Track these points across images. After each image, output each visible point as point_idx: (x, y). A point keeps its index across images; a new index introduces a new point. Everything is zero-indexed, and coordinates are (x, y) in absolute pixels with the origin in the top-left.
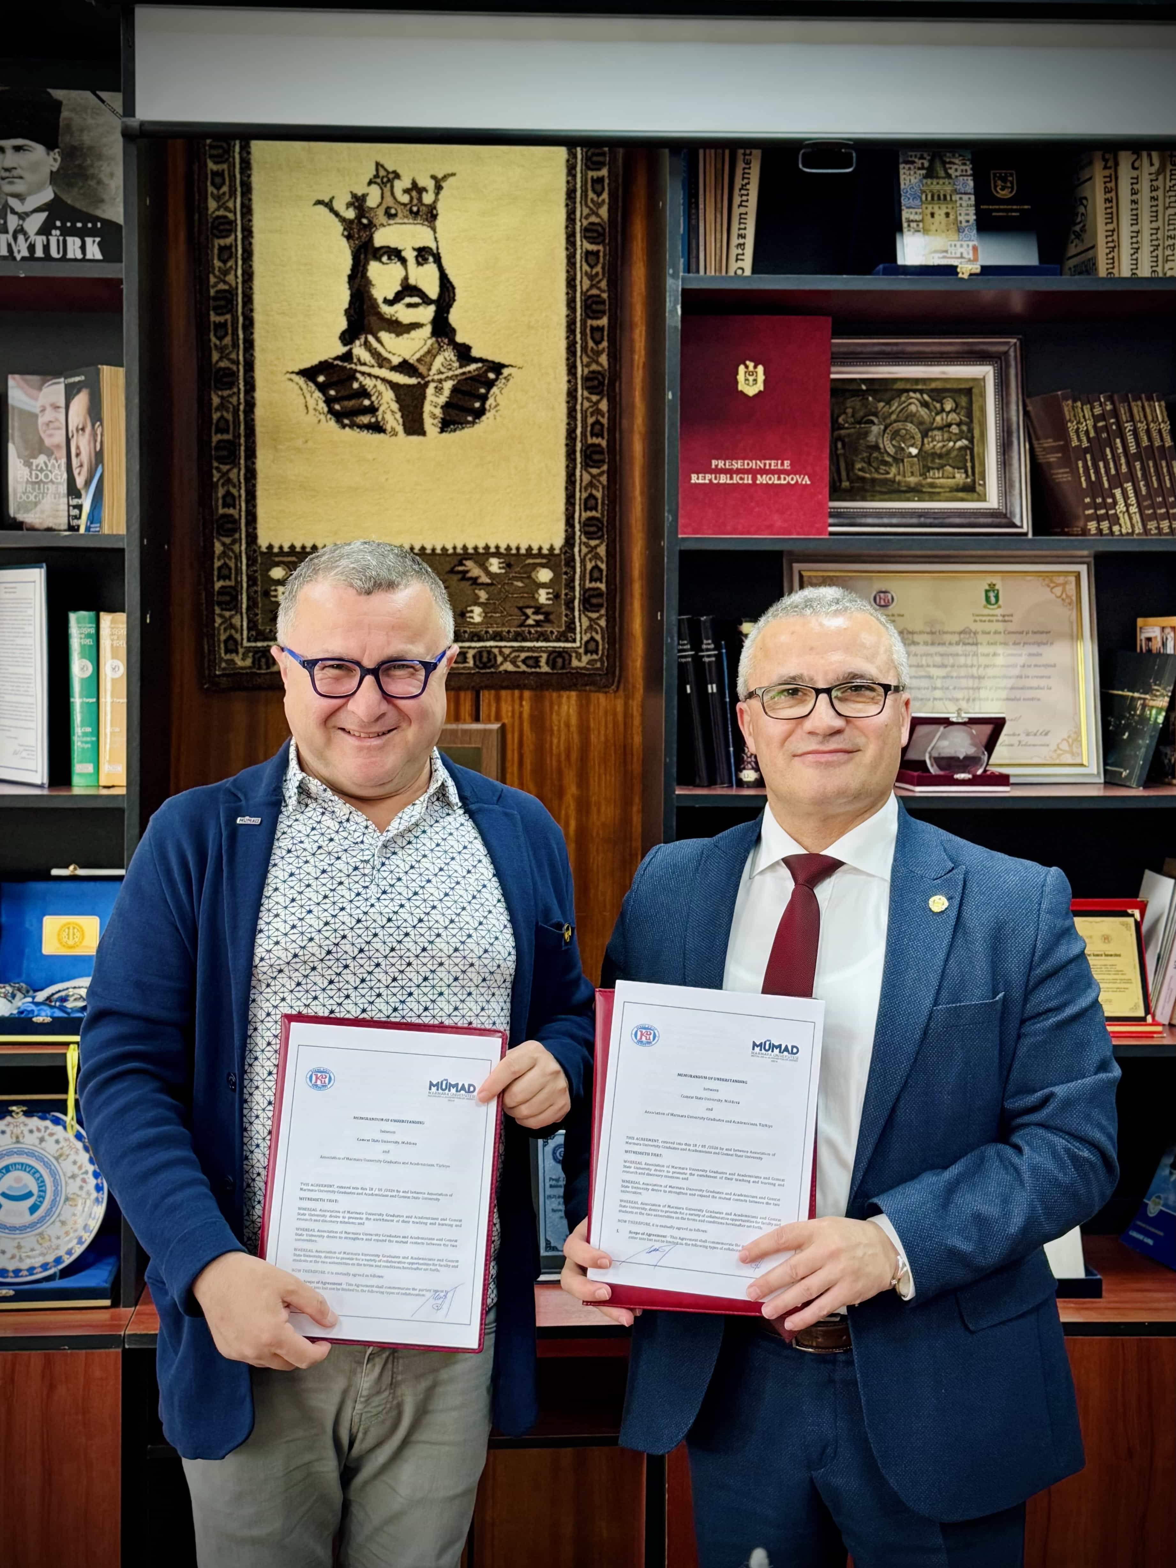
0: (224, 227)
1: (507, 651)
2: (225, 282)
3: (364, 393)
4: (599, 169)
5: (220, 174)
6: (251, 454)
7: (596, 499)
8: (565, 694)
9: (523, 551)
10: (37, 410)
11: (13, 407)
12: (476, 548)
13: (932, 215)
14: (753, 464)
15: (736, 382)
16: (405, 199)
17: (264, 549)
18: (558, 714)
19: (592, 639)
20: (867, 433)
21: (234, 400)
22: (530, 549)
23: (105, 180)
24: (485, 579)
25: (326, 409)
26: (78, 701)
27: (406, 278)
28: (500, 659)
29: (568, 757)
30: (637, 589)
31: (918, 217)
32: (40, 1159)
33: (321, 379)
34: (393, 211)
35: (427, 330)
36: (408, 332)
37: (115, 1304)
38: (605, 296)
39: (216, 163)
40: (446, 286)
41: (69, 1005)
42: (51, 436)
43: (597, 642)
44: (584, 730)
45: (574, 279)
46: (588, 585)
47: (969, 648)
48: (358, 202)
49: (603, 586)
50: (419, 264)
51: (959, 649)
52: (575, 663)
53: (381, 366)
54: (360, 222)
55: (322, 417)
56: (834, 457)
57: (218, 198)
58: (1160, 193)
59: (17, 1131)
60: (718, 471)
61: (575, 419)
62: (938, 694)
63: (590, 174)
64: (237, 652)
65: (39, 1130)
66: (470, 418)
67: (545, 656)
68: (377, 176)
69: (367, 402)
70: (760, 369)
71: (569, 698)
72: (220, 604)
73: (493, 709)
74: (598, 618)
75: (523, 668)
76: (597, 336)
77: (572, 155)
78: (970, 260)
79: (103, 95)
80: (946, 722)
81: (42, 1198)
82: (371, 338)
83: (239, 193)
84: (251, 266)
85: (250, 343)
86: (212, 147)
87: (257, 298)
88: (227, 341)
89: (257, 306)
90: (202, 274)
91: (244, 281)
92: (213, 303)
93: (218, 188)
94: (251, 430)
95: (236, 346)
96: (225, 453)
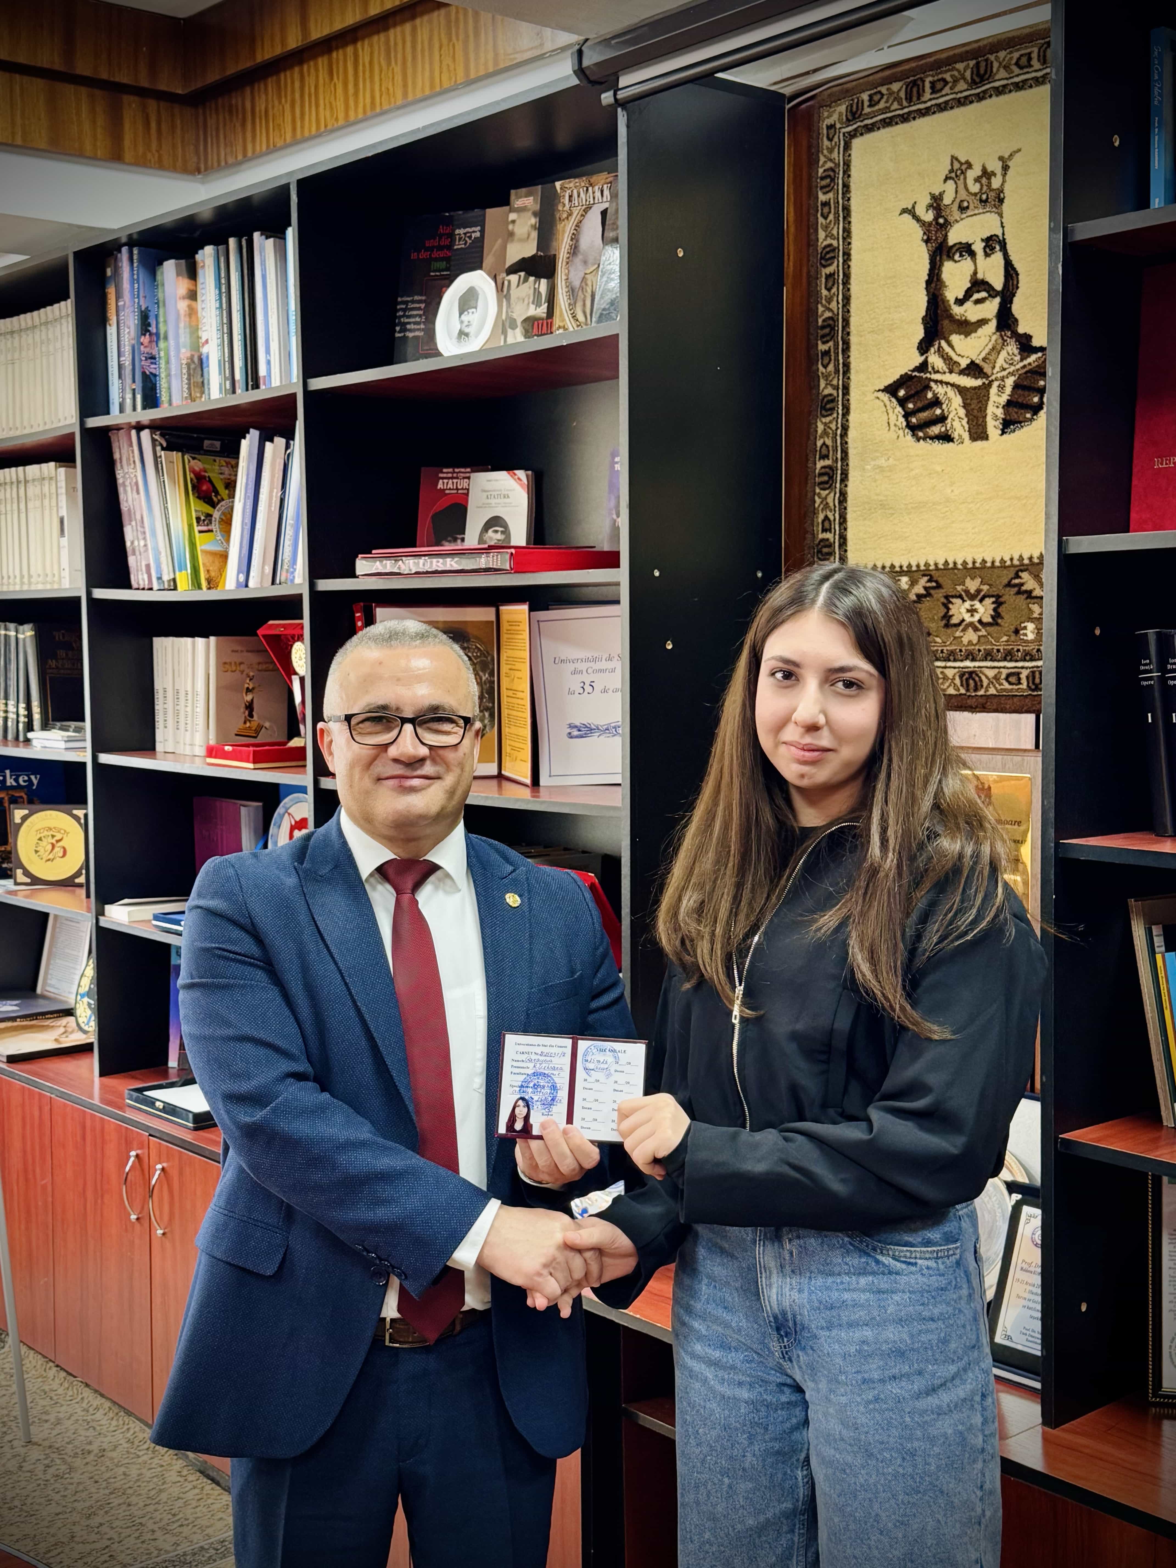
0: (831, 255)
2: (830, 310)
5: (828, 203)
6: (845, 477)
12: (1031, 558)
21: (833, 426)
24: (1038, 592)
25: (905, 424)
27: (975, 273)
33: (902, 393)
34: (965, 204)
36: (976, 331)
39: (824, 193)
40: (1011, 273)
50: (987, 255)
53: (951, 372)
54: (937, 223)
55: (901, 432)
57: (825, 228)
66: (1028, 416)
68: (951, 171)
69: (938, 412)
83: (841, 219)
84: (849, 290)
85: (847, 366)
86: (822, 178)
87: (853, 321)
88: (831, 367)
89: (853, 328)
90: (813, 306)
91: (844, 306)
92: (821, 333)
93: (826, 218)
94: (845, 452)
95: (837, 371)
96: (826, 478)
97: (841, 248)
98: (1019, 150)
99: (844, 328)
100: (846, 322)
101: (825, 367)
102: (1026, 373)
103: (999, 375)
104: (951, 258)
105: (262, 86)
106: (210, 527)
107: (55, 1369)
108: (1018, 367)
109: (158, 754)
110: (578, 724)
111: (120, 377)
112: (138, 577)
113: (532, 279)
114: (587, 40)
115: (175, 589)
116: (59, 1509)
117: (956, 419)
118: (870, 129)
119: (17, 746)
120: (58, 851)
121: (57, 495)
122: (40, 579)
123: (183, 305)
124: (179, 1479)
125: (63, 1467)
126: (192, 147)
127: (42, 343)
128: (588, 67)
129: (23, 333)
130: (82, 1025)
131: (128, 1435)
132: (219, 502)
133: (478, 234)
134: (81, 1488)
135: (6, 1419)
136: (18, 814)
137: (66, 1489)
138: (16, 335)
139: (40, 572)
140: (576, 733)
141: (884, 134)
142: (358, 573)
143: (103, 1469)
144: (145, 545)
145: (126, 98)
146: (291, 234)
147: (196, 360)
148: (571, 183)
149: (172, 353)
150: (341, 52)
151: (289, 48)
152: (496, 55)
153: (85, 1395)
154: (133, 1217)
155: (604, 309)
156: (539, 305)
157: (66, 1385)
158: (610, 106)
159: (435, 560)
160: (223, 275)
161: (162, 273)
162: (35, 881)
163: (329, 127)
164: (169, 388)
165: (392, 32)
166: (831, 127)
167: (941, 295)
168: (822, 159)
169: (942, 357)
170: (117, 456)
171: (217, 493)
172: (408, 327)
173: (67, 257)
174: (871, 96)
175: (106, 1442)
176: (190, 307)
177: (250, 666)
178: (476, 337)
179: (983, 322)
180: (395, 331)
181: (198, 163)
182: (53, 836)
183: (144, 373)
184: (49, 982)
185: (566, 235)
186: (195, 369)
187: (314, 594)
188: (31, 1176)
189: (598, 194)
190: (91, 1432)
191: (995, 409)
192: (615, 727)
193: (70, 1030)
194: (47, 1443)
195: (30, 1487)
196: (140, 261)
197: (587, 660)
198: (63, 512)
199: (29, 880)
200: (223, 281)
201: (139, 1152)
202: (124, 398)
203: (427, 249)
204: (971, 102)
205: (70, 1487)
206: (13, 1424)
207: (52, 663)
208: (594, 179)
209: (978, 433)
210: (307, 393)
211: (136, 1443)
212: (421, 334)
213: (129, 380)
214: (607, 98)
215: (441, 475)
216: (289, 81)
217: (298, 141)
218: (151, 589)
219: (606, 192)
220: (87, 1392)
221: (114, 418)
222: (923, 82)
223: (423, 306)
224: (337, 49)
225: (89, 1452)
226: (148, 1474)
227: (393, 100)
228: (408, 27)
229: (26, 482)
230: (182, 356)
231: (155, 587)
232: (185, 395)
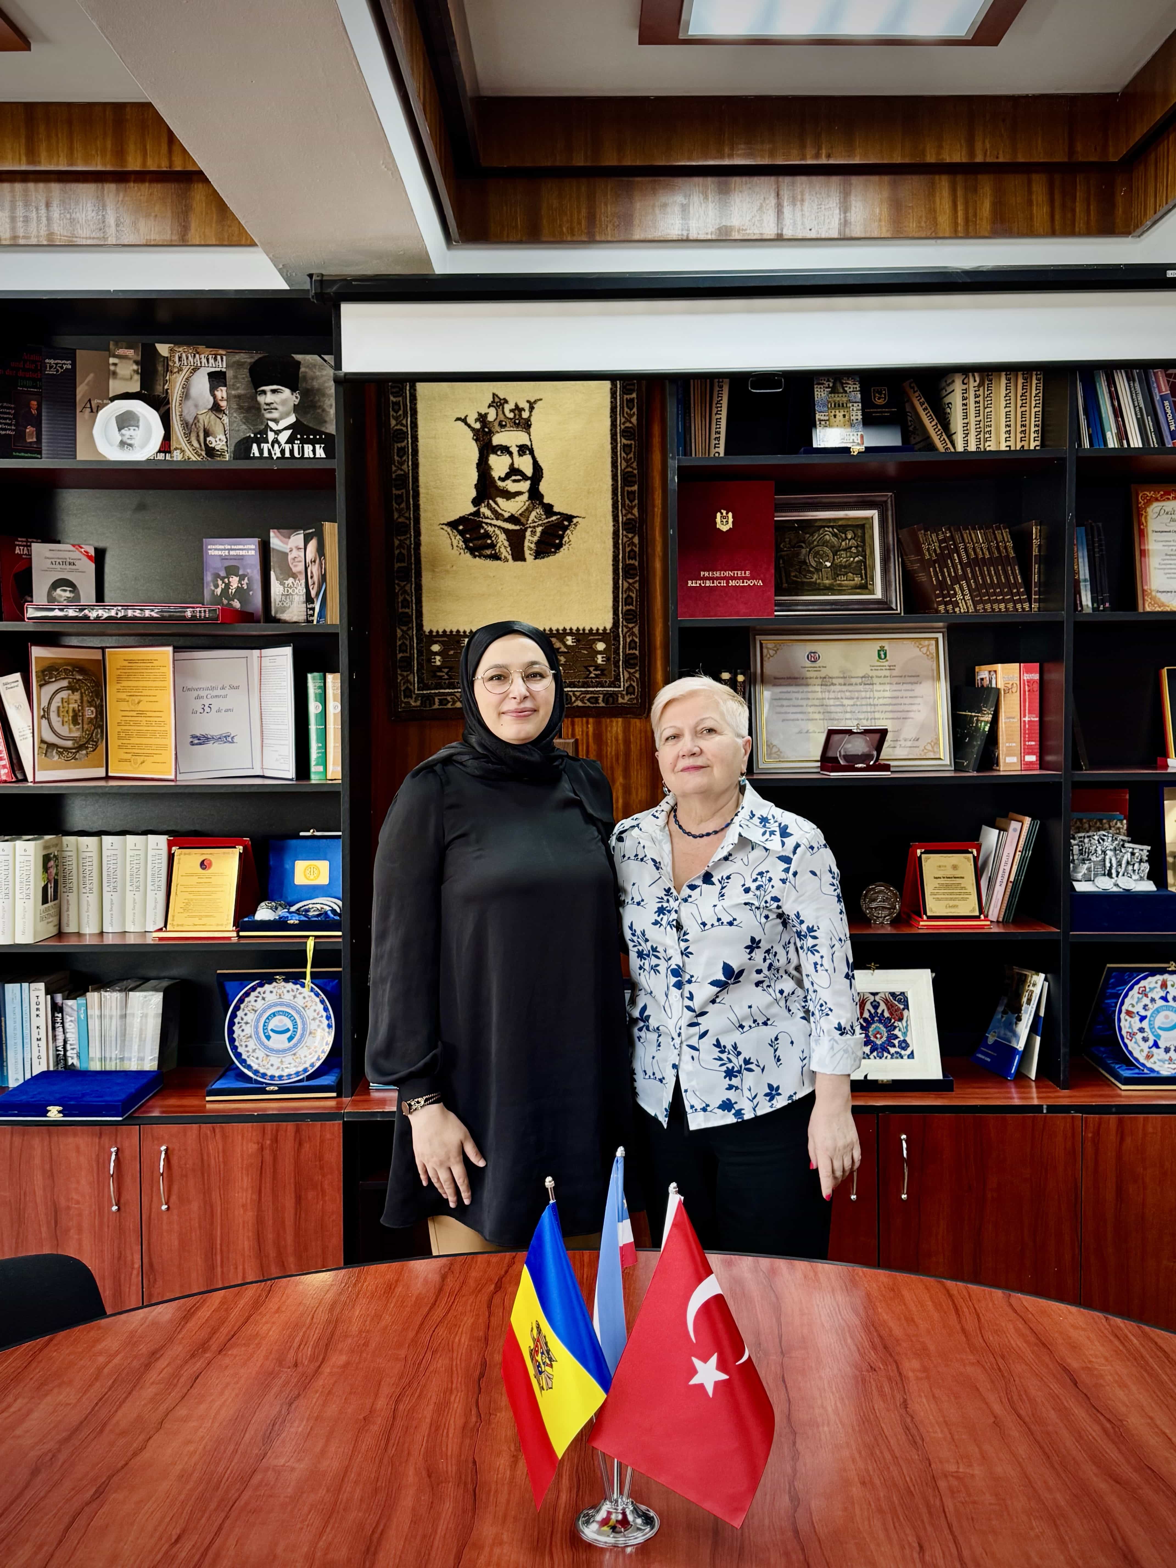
0: (401, 436)
1: (578, 694)
2: (402, 470)
3: (487, 535)
4: (631, 394)
5: (398, 403)
6: (419, 575)
7: (632, 598)
8: (614, 720)
9: (587, 631)
10: (288, 551)
11: (274, 549)
12: (558, 630)
13: (835, 416)
14: (727, 574)
15: (716, 523)
16: (511, 415)
17: (427, 633)
18: (611, 732)
19: (631, 685)
20: (798, 554)
21: (408, 542)
22: (591, 630)
23: (327, 409)
24: (563, 649)
26: (313, 728)
27: (512, 464)
28: (573, 699)
29: (617, 759)
30: (659, 653)
31: (826, 418)
32: (293, 1008)
33: (461, 527)
35: (525, 496)
36: (514, 498)
37: (339, 1095)
38: (636, 472)
39: (394, 397)
41: (311, 914)
42: (296, 566)
43: (634, 687)
44: (627, 742)
45: (617, 462)
46: (628, 652)
47: (867, 686)
48: (482, 418)
49: (637, 652)
50: (520, 455)
51: (861, 688)
52: (620, 700)
53: (497, 519)
55: (462, 551)
56: (777, 568)
57: (396, 418)
58: (981, 399)
59: (280, 991)
60: (705, 579)
61: (618, 549)
62: (848, 716)
63: (625, 397)
64: (411, 697)
65: (293, 990)
67: (601, 696)
68: (493, 402)
69: (489, 541)
70: (730, 514)
71: (617, 722)
72: (400, 667)
73: (570, 730)
74: (635, 672)
75: (588, 704)
76: (631, 497)
77: (614, 385)
78: (858, 444)
79: (326, 357)
80: (849, 732)
81: (295, 1032)
82: (491, 502)
83: (409, 415)
84: (417, 460)
85: (417, 506)
87: (421, 479)
88: (404, 506)
89: (421, 483)
90: (387, 465)
91: (413, 469)
92: (395, 482)
93: (397, 412)
94: (418, 560)
95: (409, 508)
96: (404, 574)
97: (410, 433)
99: (413, 482)
100: (416, 479)
101: (399, 504)
110: (199, 735)
133: (70, 367)
140: (196, 741)
142: (27, 617)
148: (180, 348)
197: (208, 689)
203: (12, 369)
208: (200, 349)
212: (13, 433)
215: (17, 543)
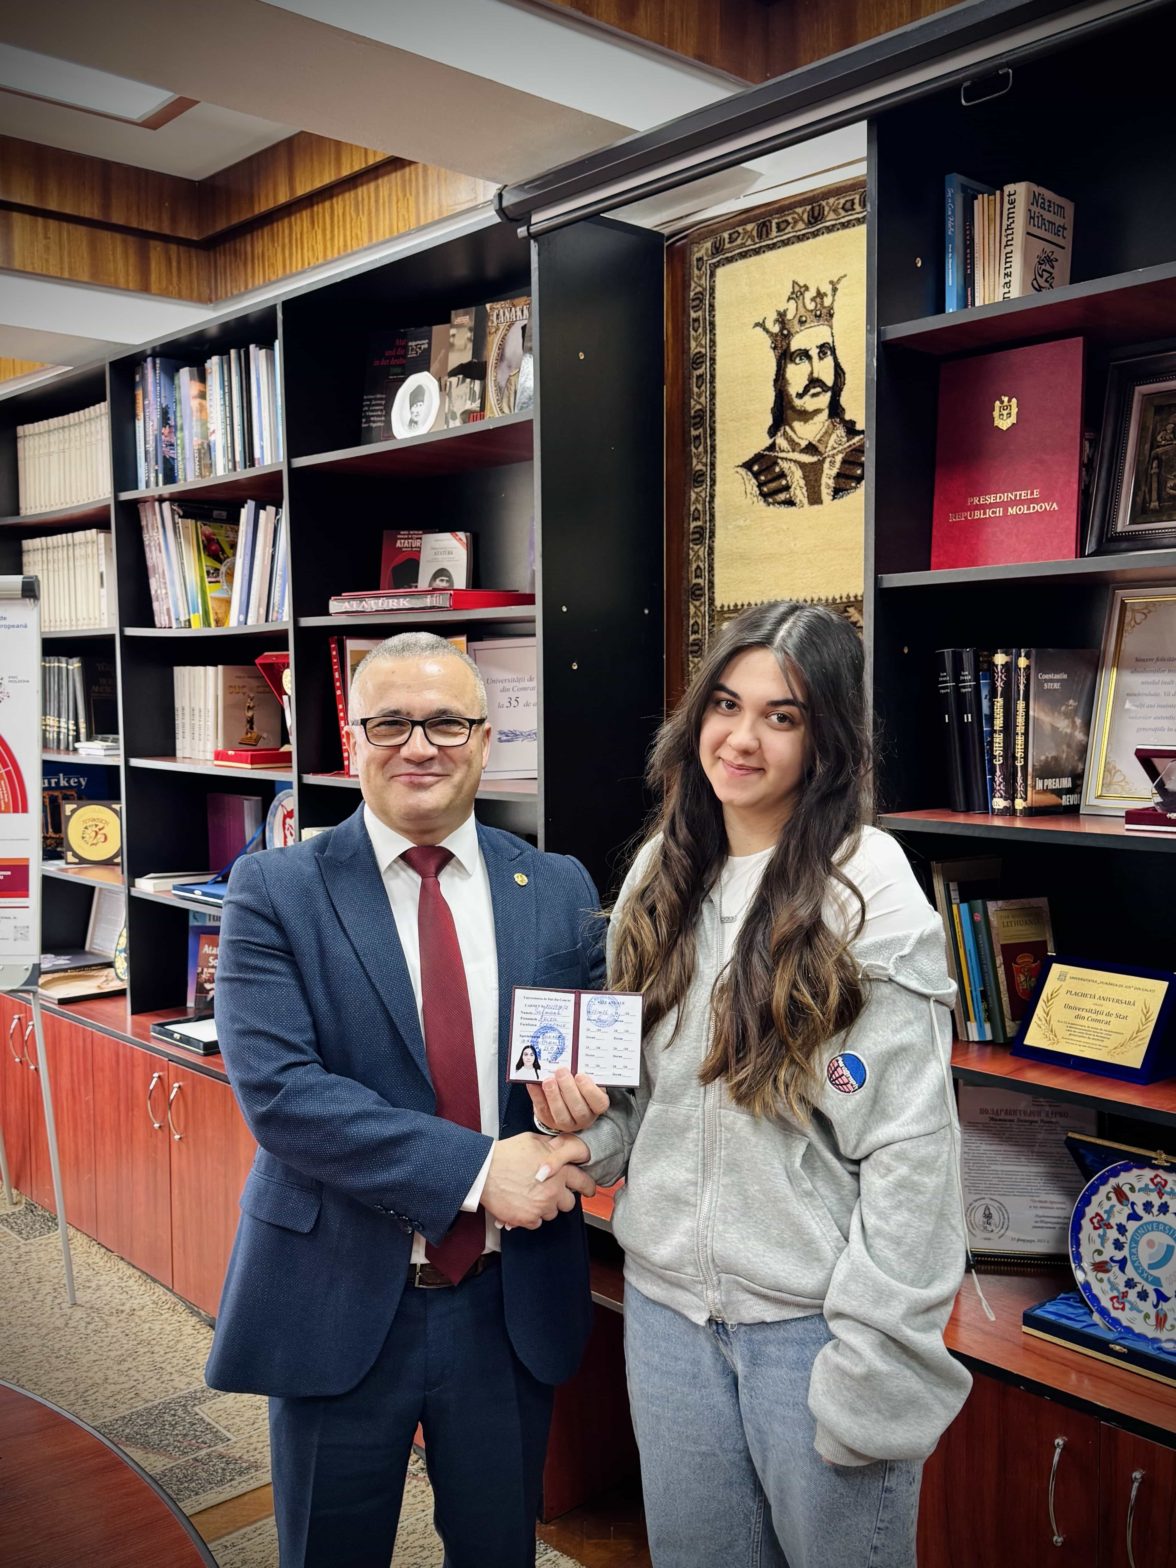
0: (699, 360)
2: (700, 403)
3: (783, 475)
6: (712, 535)
14: (1006, 497)
17: (719, 609)
21: (703, 494)
25: (758, 492)
27: (812, 373)
33: (756, 468)
34: (804, 319)
36: (812, 419)
39: (695, 312)
40: (839, 372)
50: (821, 359)
53: (793, 451)
54: (782, 334)
55: (755, 499)
57: (696, 339)
60: (973, 508)
66: (853, 485)
68: (793, 293)
69: (784, 482)
70: (1014, 400)
72: (692, 652)
83: (708, 332)
84: (714, 387)
85: (713, 447)
86: (693, 300)
87: (718, 412)
88: (701, 449)
89: (718, 417)
90: (687, 401)
91: (711, 400)
92: (693, 421)
93: (696, 331)
94: (712, 516)
95: (706, 452)
96: (697, 536)
97: (708, 354)
98: (845, 276)
99: (710, 417)
100: (713, 413)
101: (697, 448)
102: (851, 451)
103: (831, 453)
104: (793, 361)
105: (260, 234)
106: (217, 579)
107: (97, 1246)
108: (845, 446)
109: (178, 760)
110: (506, 731)
111: (146, 460)
112: (160, 618)
113: (468, 380)
114: (506, 186)
115: (190, 626)
116: (97, 1357)
117: (798, 488)
118: (730, 260)
119: (68, 754)
120: (101, 837)
121: (98, 555)
122: (86, 622)
123: (195, 403)
124: (193, 1332)
125: (102, 1323)
126: (205, 283)
127: (86, 435)
128: (507, 207)
129: (72, 428)
130: (120, 975)
131: (154, 1298)
132: (225, 559)
133: (426, 346)
134: (114, 1340)
135: (57, 1286)
136: (68, 808)
137: (103, 1341)
138: (66, 430)
139: (85, 616)
140: (505, 738)
141: (740, 264)
142: (331, 611)
143: (133, 1325)
144: (166, 593)
145: (153, 243)
146: (278, 345)
147: (205, 446)
148: (497, 305)
149: (187, 441)
150: (320, 206)
151: (280, 203)
152: (441, 206)
153: (120, 1266)
154: (156, 1125)
155: (524, 403)
156: (474, 401)
157: (106, 1258)
158: (524, 238)
159: (391, 601)
160: (226, 379)
161: (179, 379)
162: (82, 861)
163: (312, 265)
164: (185, 469)
165: (360, 190)
166: (700, 259)
167: (786, 390)
168: (693, 285)
169: (787, 439)
170: (144, 523)
171: (224, 552)
172: (372, 419)
173: (104, 366)
174: (730, 235)
175: (135, 1303)
176: (200, 404)
177: (251, 690)
178: (423, 425)
179: (817, 412)
180: (361, 422)
181: (210, 294)
182: (96, 826)
183: (165, 457)
184: (95, 941)
185: (495, 345)
186: (205, 453)
187: (297, 629)
188: (77, 1093)
189: (519, 313)
190: (125, 1296)
191: (827, 480)
192: (535, 734)
193: (110, 978)
194: (88, 1305)
195: (74, 1340)
196: (161, 369)
197: (513, 680)
198: (103, 569)
199: (77, 861)
200: (226, 384)
201: (161, 1074)
202: (149, 477)
203: (386, 358)
204: (808, 238)
205: (106, 1339)
206: (63, 1290)
207: (96, 689)
208: (516, 301)
209: (815, 499)
210: (291, 470)
211: (160, 1304)
212: (382, 424)
213: (153, 462)
214: (522, 231)
215: (399, 536)
216: (280, 230)
217: (287, 277)
218: (171, 628)
219: (526, 312)
220: (122, 1265)
221: (141, 492)
222: (771, 223)
223: (383, 402)
224: (318, 203)
225: (122, 1312)
226: (169, 1328)
227: (360, 243)
228: (372, 185)
229: (74, 545)
230: (194, 443)
231: (174, 625)
232: (197, 474)
